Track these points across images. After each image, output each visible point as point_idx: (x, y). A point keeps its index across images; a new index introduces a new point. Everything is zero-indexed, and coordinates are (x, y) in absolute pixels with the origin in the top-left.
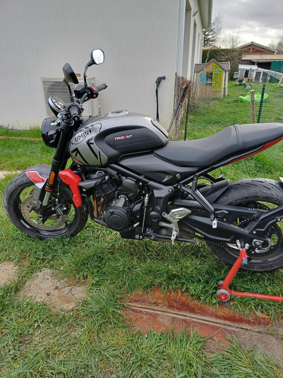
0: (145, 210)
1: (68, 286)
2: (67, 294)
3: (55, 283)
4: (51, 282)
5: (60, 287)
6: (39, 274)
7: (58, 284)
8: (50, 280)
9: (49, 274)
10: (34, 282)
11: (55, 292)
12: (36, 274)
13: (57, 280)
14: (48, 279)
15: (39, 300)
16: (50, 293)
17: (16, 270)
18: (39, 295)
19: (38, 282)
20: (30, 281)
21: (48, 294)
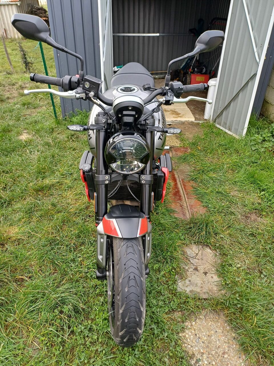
1: (189, 260)
2: (198, 259)
3: (191, 273)
5: (194, 267)
6: (188, 291)
7: (191, 270)
9: (183, 282)
10: (199, 291)
11: (201, 269)
12: (190, 294)
13: (187, 272)
14: (190, 281)
15: (216, 278)
16: (203, 272)
17: (191, 323)
18: (210, 280)
19: (197, 288)
20: (201, 295)
21: (206, 273)
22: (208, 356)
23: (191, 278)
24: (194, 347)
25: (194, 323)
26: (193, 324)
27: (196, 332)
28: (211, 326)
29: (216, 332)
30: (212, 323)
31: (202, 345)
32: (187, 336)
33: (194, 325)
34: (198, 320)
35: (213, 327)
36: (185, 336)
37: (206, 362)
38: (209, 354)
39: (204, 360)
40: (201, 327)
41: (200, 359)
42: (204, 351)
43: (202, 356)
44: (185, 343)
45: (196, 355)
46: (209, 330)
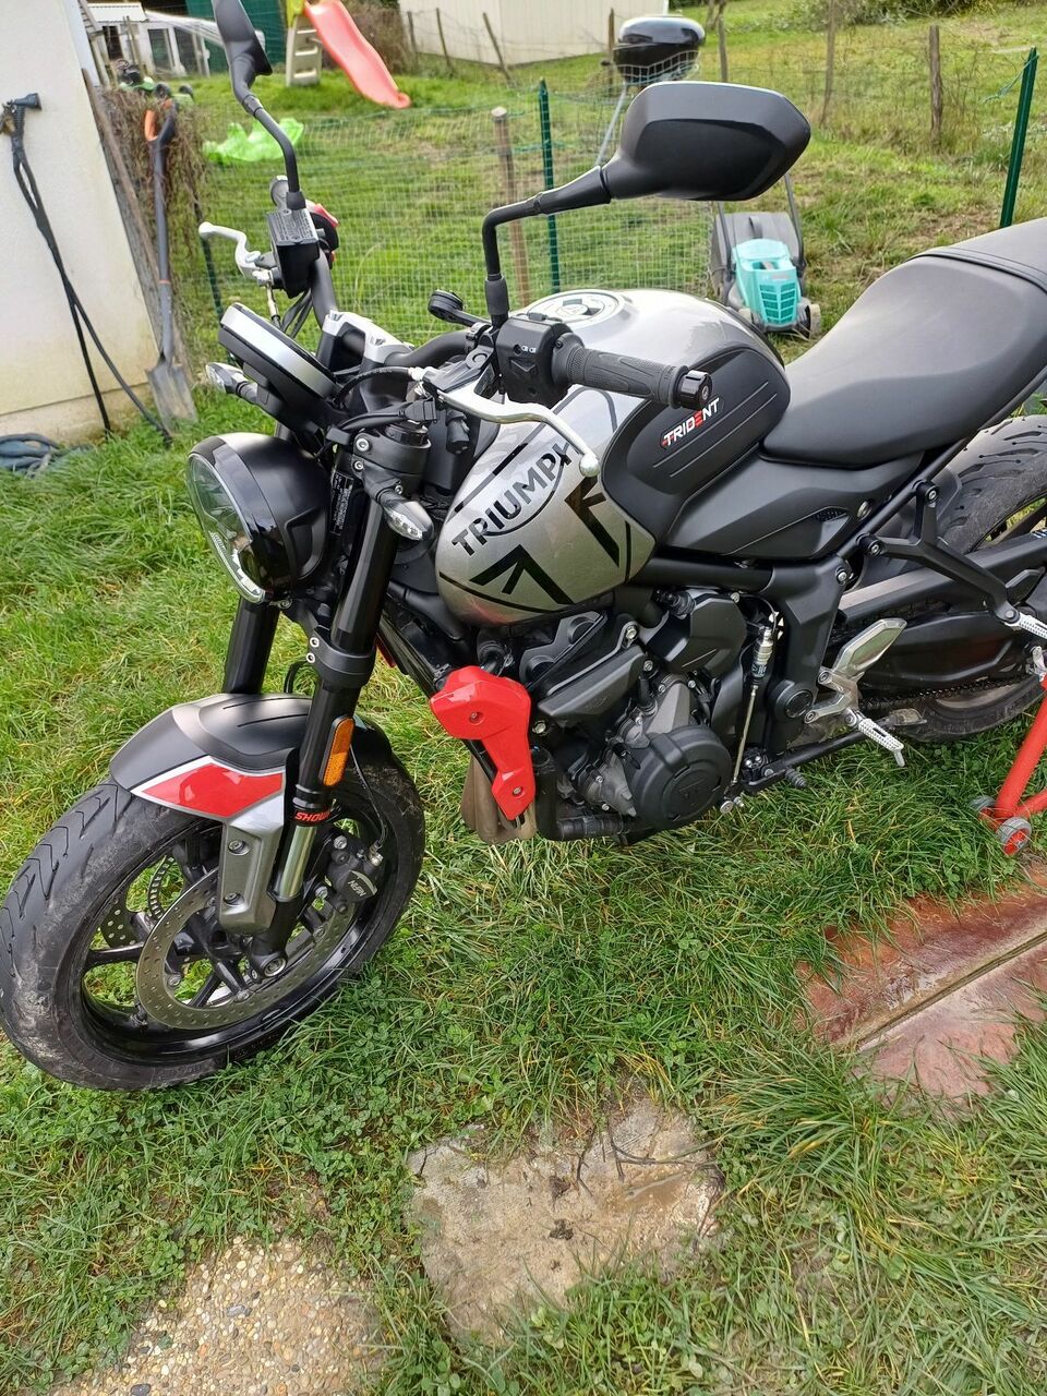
0: (753, 694)
1: (588, 1147)
2: (621, 1175)
3: (530, 1174)
4: (510, 1182)
5: (566, 1173)
6: (427, 1193)
7: (547, 1169)
8: (495, 1180)
9: (461, 1160)
10: (450, 1235)
11: (575, 1205)
12: (416, 1204)
13: (523, 1159)
14: (482, 1183)
15: (561, 1283)
16: (563, 1221)
17: (298, 1258)
18: (539, 1265)
19: (464, 1224)
20: (432, 1249)
21: (563, 1232)
22: (190, 1369)
23: (503, 1183)
24: (208, 1308)
25: (300, 1270)
26: (293, 1268)
27: (267, 1293)
28: (312, 1337)
29: (296, 1369)
30: (326, 1339)
31: (225, 1333)
32: (241, 1265)
33: (291, 1275)
34: (315, 1279)
35: (310, 1347)
36: (236, 1258)
37: (165, 1371)
38: (198, 1372)
39: (171, 1361)
40: (291, 1302)
41: (171, 1343)
42: (204, 1349)
43: (184, 1345)
44: (211, 1270)
45: (180, 1326)
46: (294, 1338)
